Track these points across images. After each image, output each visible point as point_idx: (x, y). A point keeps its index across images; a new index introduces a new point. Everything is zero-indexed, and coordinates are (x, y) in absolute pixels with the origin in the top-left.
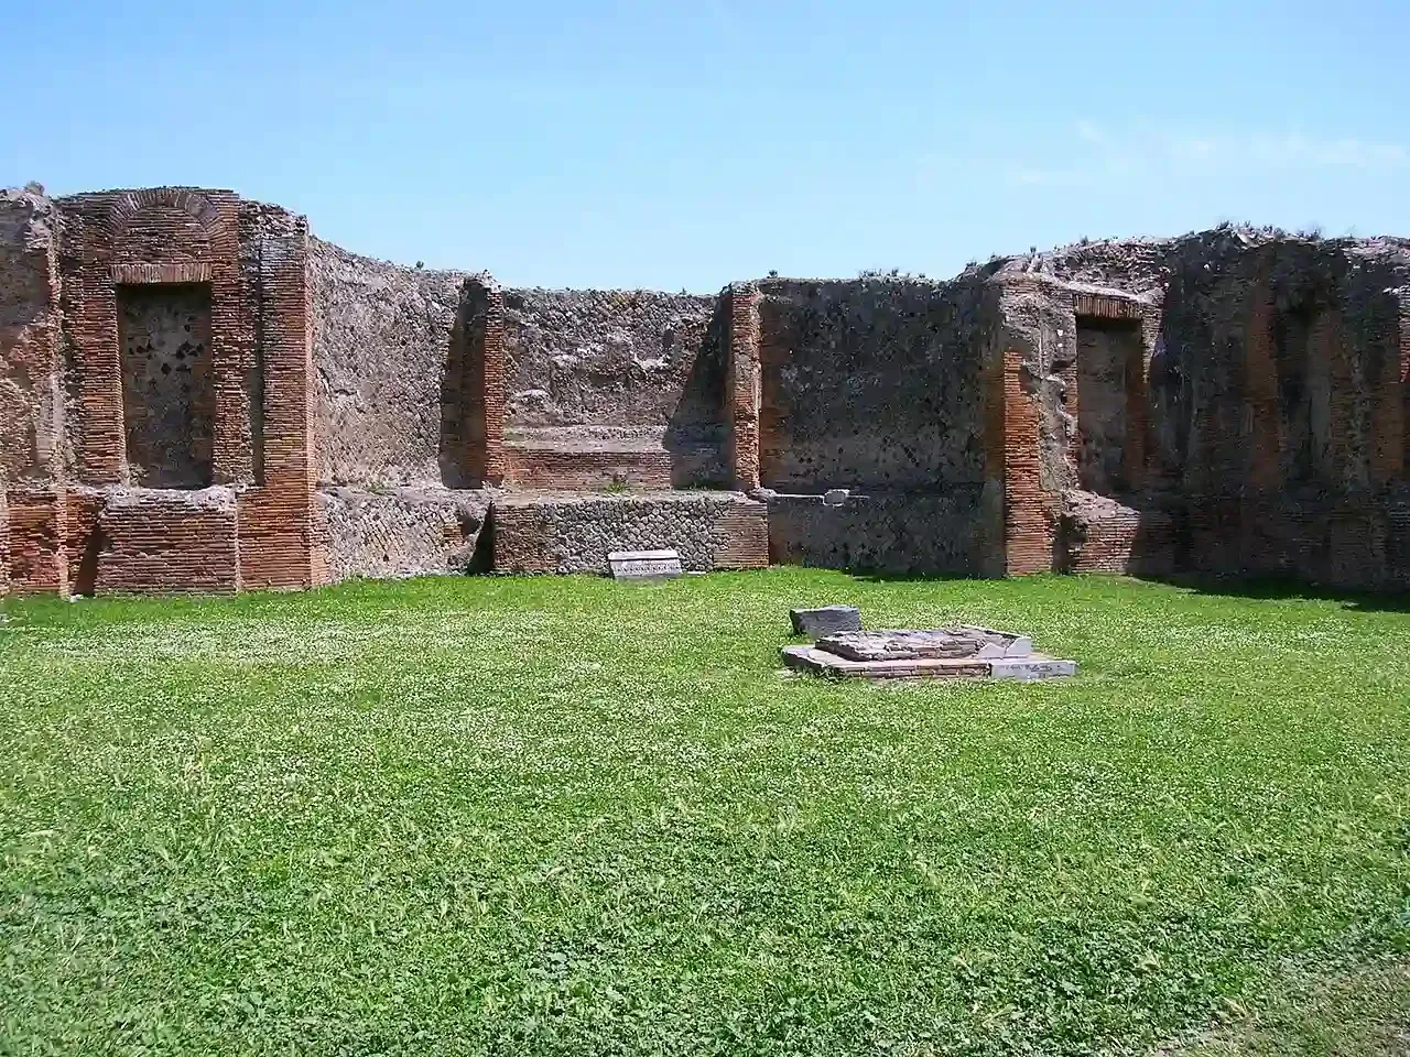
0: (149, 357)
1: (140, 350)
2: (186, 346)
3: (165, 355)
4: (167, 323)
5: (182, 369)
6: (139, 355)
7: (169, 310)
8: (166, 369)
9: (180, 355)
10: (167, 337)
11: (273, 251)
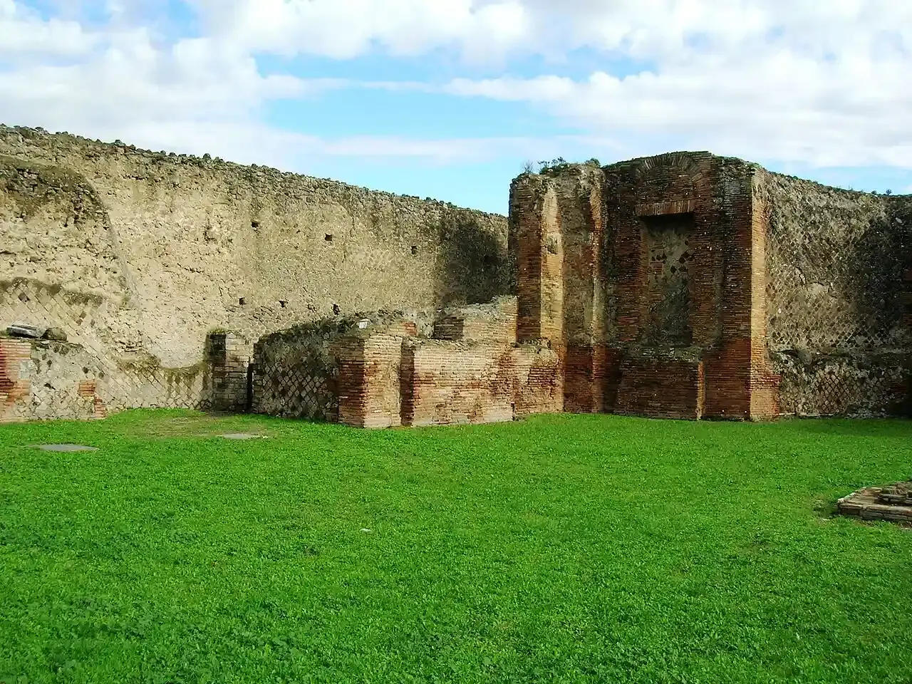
0: (664, 262)
1: (659, 258)
2: (686, 255)
3: (673, 261)
4: (675, 239)
5: (683, 269)
6: (657, 261)
7: (676, 232)
8: (673, 269)
9: (682, 261)
10: (675, 248)
11: (732, 189)
